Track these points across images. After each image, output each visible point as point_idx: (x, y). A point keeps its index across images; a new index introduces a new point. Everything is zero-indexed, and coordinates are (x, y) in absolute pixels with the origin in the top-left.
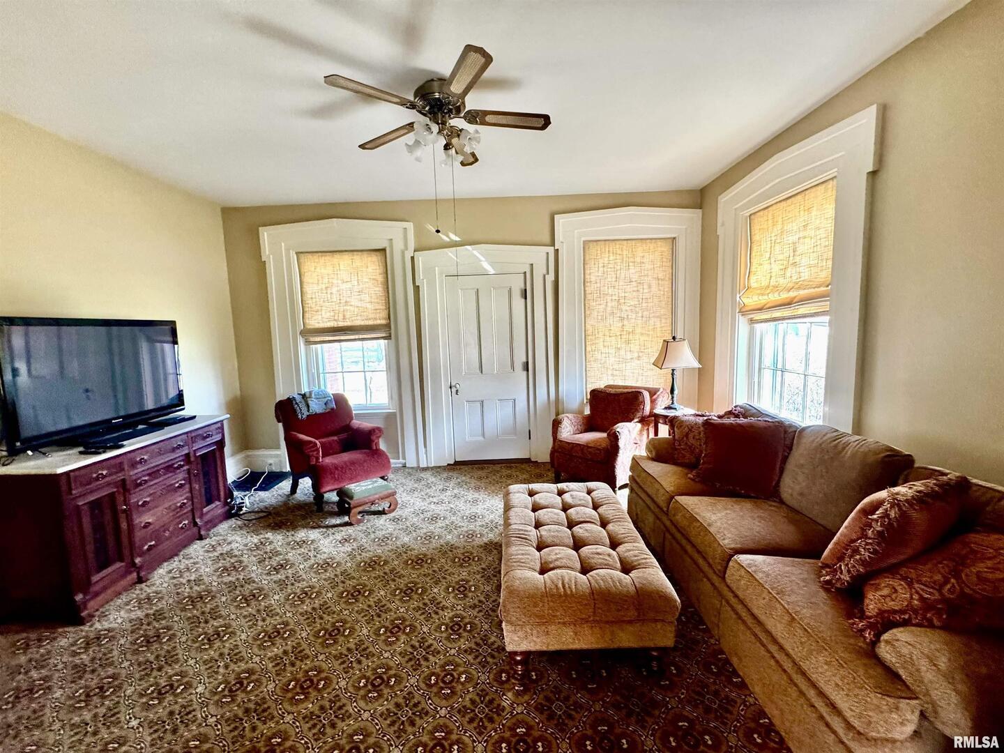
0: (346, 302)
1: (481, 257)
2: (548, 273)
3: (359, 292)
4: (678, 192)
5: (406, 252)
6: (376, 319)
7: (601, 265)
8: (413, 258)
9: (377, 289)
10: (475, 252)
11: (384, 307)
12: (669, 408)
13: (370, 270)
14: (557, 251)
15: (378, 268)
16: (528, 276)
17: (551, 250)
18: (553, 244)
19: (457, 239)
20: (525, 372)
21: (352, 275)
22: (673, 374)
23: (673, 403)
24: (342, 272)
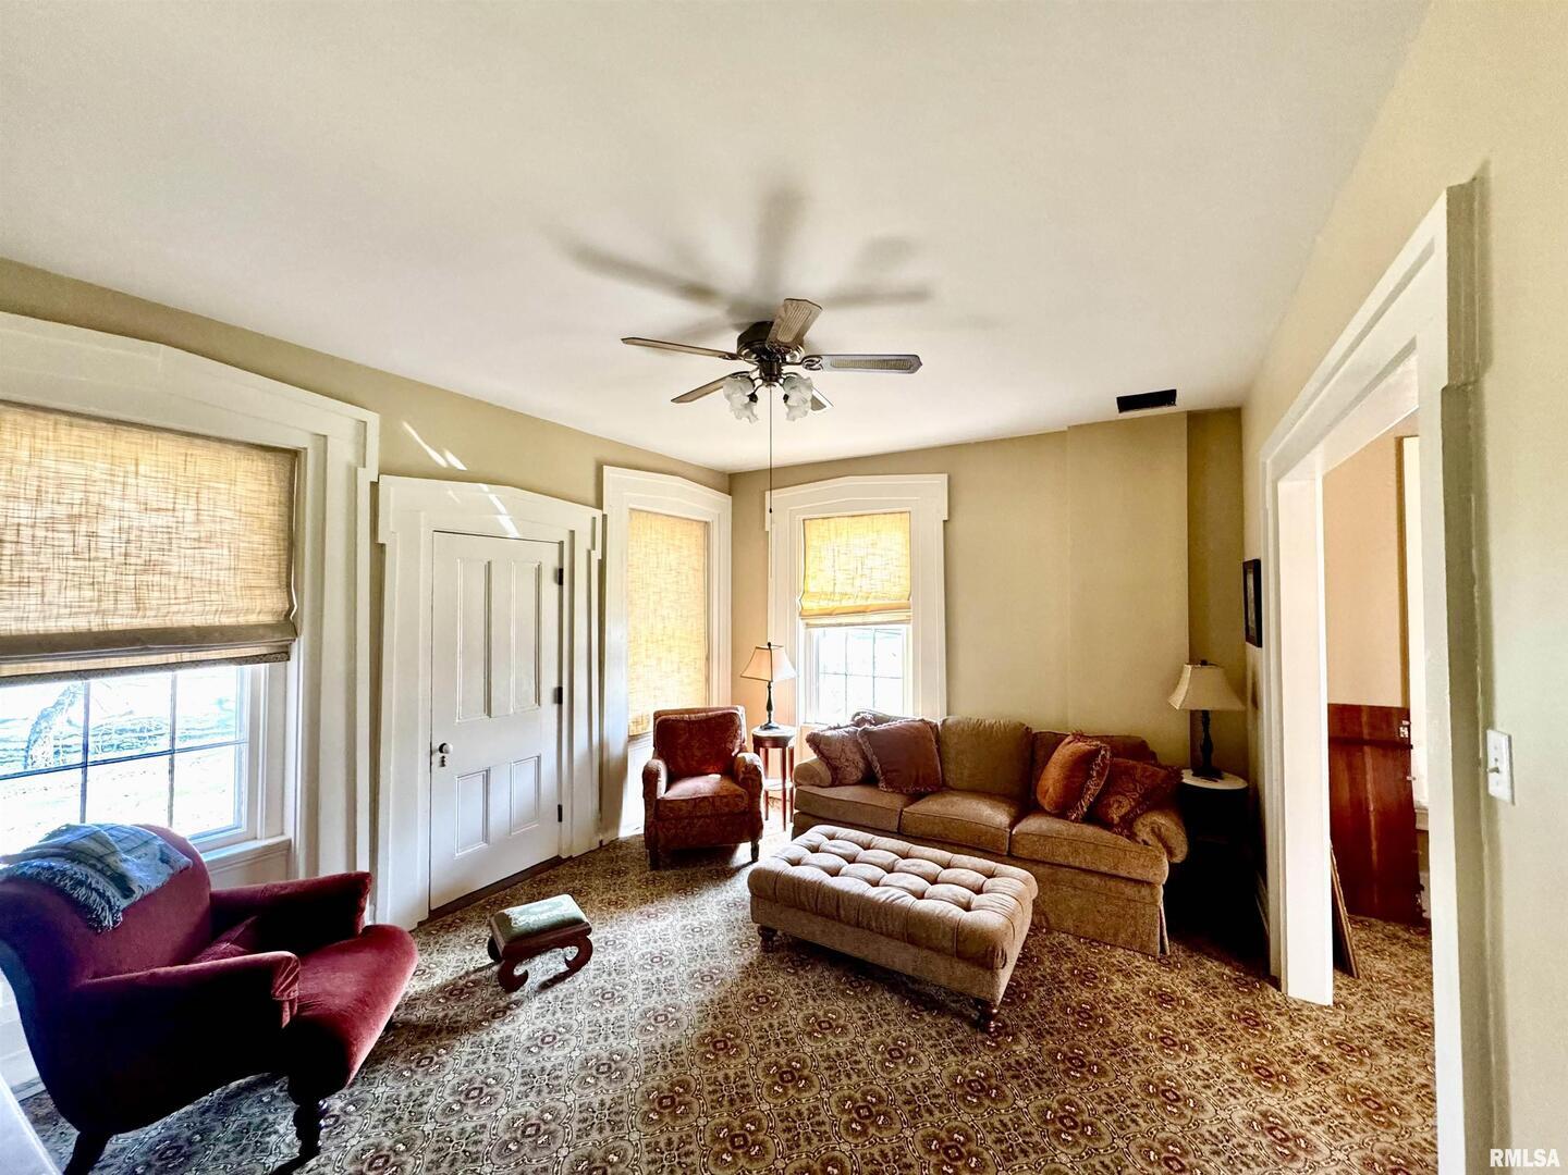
0: (147, 563)
1: (499, 508)
2: (594, 549)
3: (198, 540)
4: (711, 471)
5: (360, 470)
6: (248, 611)
7: (643, 544)
8: (374, 486)
9: (256, 538)
10: (492, 497)
11: (274, 584)
12: (767, 727)
13: (240, 490)
14: (605, 517)
15: (265, 489)
16: (566, 548)
17: (598, 513)
18: (599, 505)
19: (460, 466)
20: (556, 706)
21: (180, 495)
22: (769, 687)
23: (770, 722)
24: (142, 481)
